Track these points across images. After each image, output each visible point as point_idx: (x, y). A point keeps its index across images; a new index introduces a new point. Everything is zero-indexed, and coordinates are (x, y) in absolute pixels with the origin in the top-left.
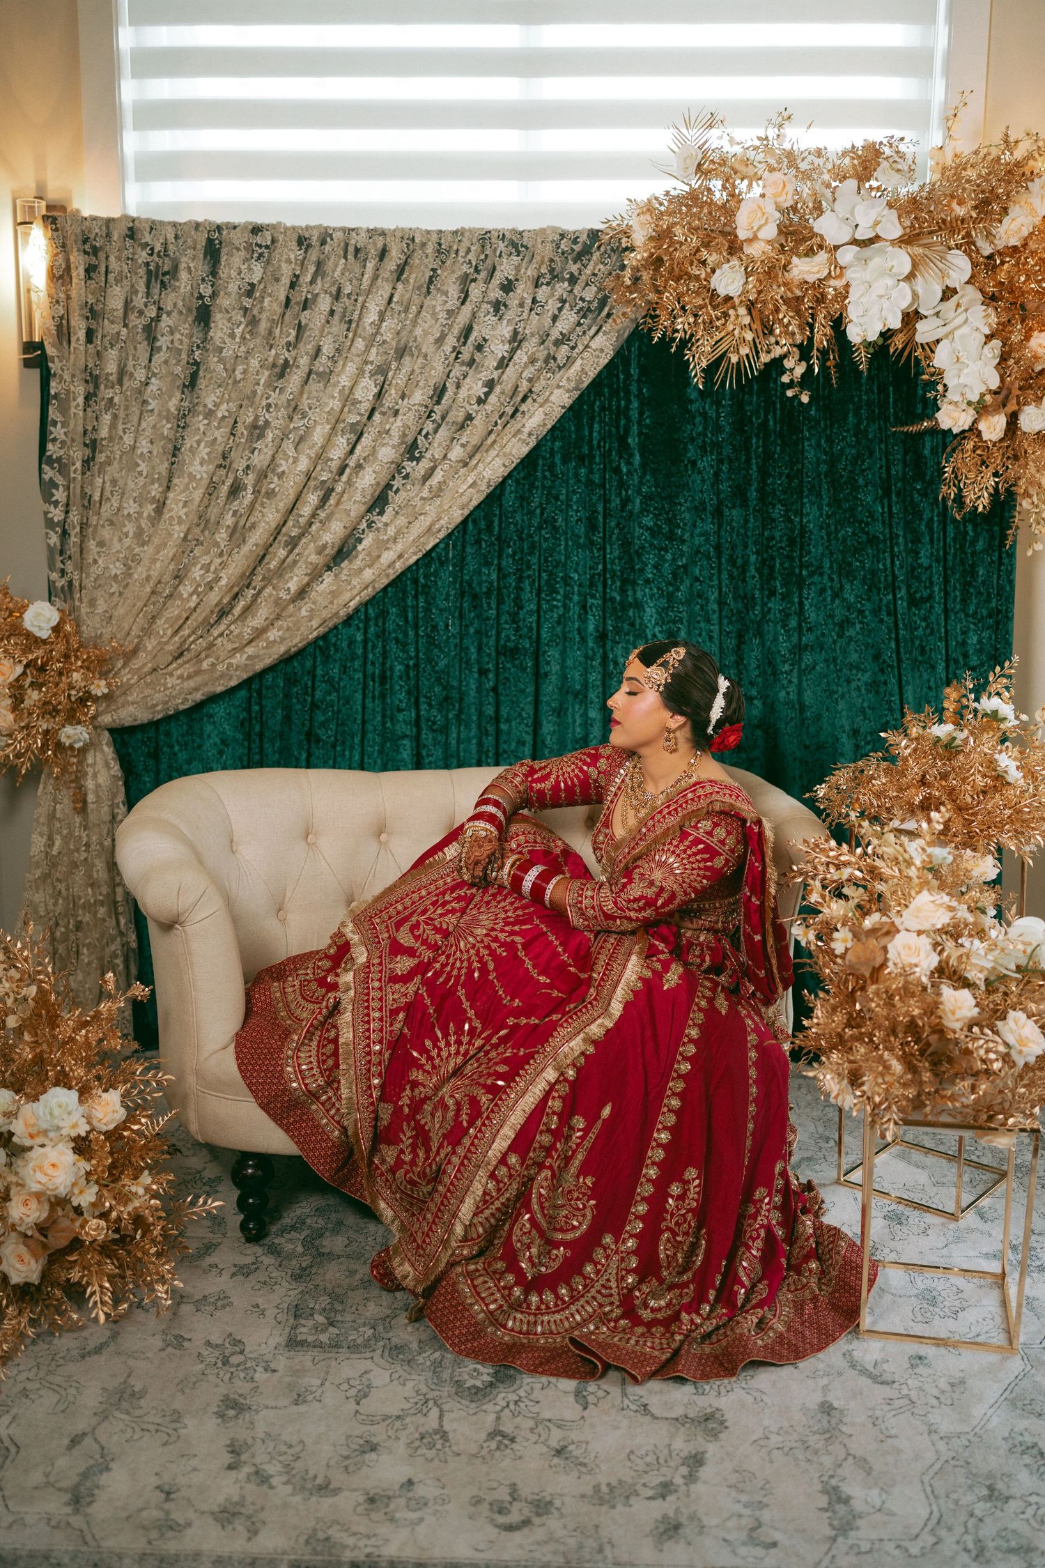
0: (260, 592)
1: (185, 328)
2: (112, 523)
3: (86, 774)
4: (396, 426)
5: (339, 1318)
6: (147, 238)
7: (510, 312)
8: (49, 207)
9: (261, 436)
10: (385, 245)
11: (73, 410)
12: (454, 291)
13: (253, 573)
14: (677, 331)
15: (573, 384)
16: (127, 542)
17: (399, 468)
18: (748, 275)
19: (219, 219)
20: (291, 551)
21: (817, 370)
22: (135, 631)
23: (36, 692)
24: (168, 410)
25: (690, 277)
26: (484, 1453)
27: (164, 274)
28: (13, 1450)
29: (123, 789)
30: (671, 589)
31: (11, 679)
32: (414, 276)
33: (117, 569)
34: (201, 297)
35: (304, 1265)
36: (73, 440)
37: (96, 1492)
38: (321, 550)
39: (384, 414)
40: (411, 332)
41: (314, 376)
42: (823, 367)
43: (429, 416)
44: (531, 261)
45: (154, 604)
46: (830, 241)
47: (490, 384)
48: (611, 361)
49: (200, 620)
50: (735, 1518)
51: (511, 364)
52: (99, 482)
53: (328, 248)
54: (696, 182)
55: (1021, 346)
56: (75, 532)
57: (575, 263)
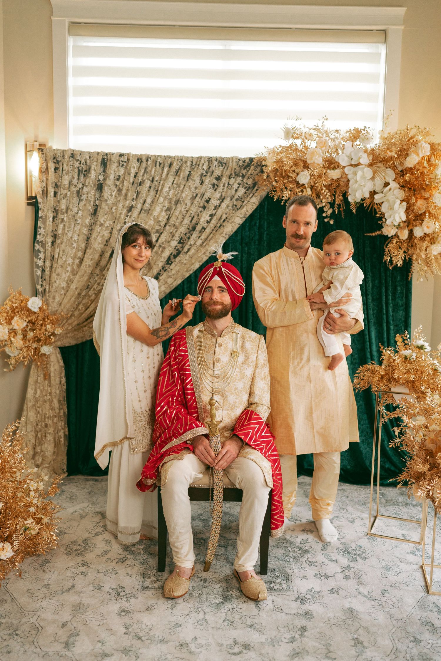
1: (93, 192)
2: (62, 266)
3: (50, 365)
5: (160, 578)
6: (79, 158)
7: (219, 188)
8: (40, 145)
10: (171, 162)
11: (48, 223)
12: (198, 180)
14: (284, 197)
15: (243, 216)
16: (68, 274)
17: (175, 247)
18: (311, 176)
19: (107, 151)
21: (336, 212)
23: (32, 333)
24: (85, 223)
25: (289, 176)
26: (222, 627)
27: (85, 171)
28: (40, 628)
29: (64, 371)
31: (22, 327)
32: (182, 174)
33: (64, 285)
34: (99, 180)
35: (144, 558)
36: (47, 234)
37: (75, 643)
39: (169, 226)
40: (181, 195)
41: (143, 211)
42: (339, 211)
44: (227, 169)
46: (343, 164)
47: (212, 216)
48: (257, 207)
50: (320, 650)
51: (220, 208)
52: (57, 250)
53: (149, 163)
54: (291, 141)
55: (414, 204)
56: (48, 270)
57: (244, 170)
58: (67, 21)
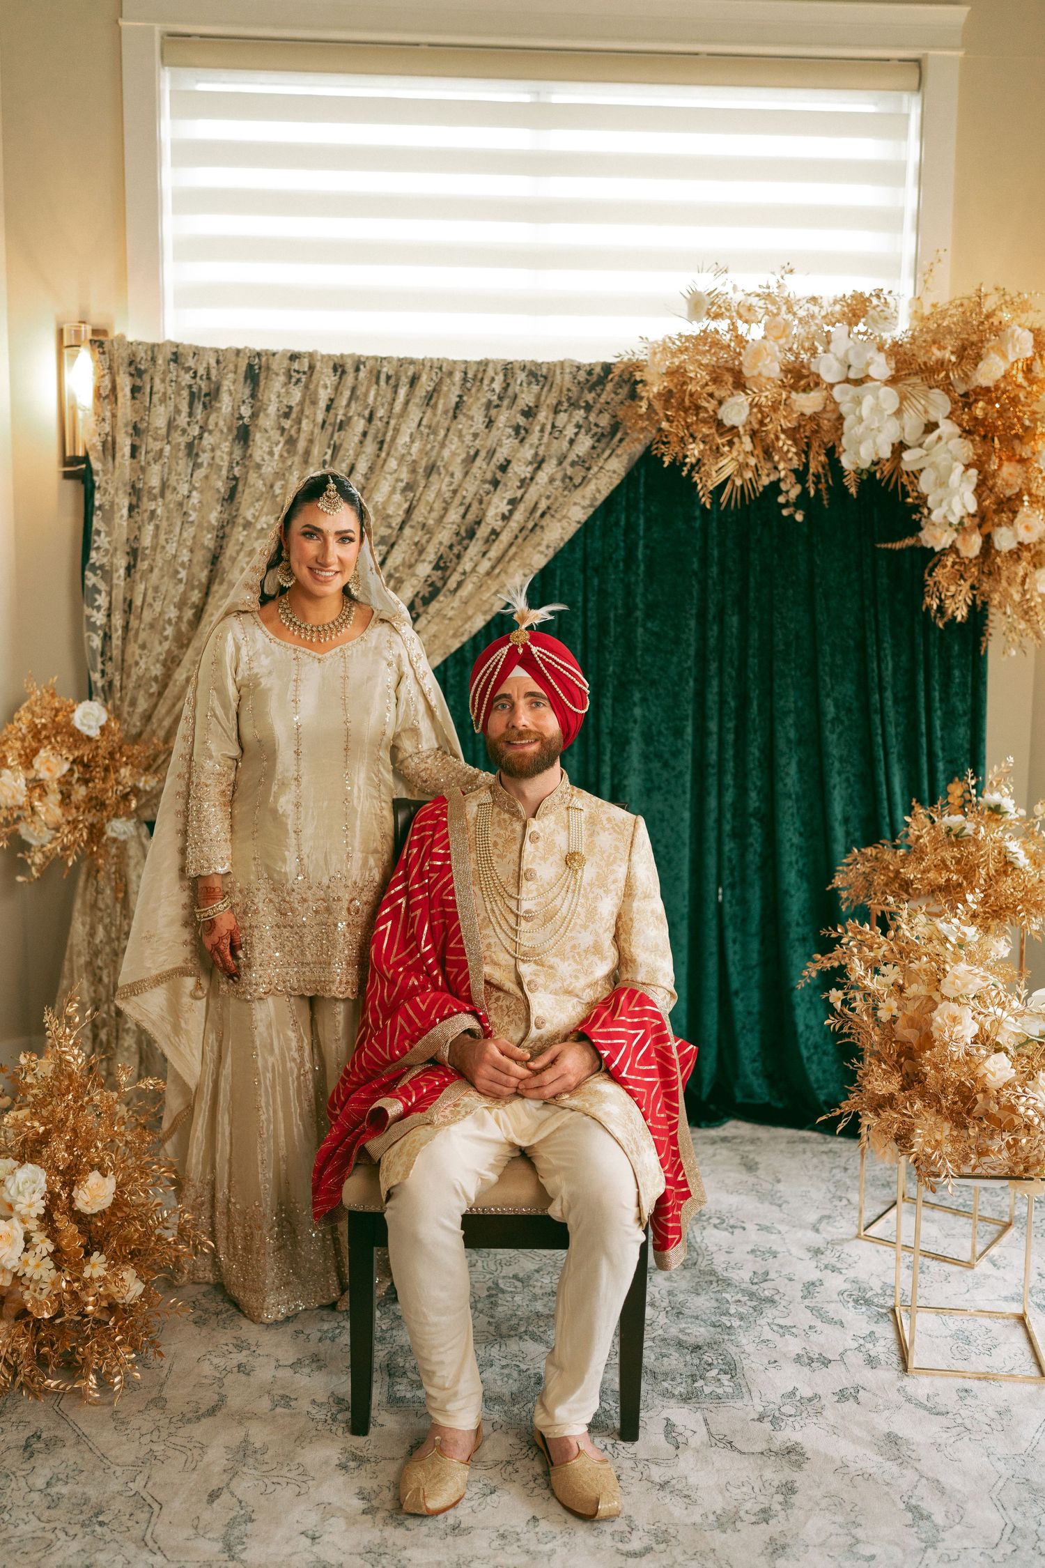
1: (226, 446)
2: (152, 627)
3: (128, 865)
6: (191, 362)
7: (531, 436)
8: (95, 332)
10: (415, 373)
11: (117, 521)
12: (480, 419)
14: (688, 456)
15: (587, 502)
16: (167, 645)
18: (752, 408)
19: (258, 347)
21: (812, 492)
23: (83, 788)
24: (209, 522)
25: (699, 408)
27: (207, 395)
28: (156, 1507)
31: (58, 775)
32: (441, 402)
33: (157, 670)
34: (241, 418)
36: (116, 549)
37: (245, 1540)
39: (412, 527)
40: (439, 453)
42: (817, 491)
44: (550, 390)
46: (828, 378)
47: (513, 502)
48: (622, 481)
50: (833, 1538)
51: (533, 484)
52: (141, 587)
53: (362, 375)
54: (705, 323)
55: (994, 474)
56: (117, 635)
57: (590, 391)
58: (158, 28)
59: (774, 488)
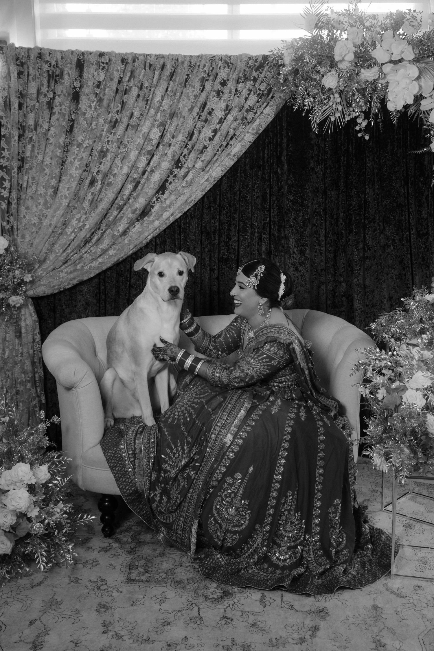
0: (104, 232)
1: (67, 103)
2: (32, 198)
3: (21, 319)
4: (170, 152)
6: (48, 58)
7: (224, 96)
9: (104, 156)
10: (164, 63)
11: (13, 143)
12: (198, 85)
13: (101, 223)
14: (305, 106)
15: (255, 131)
16: (40, 207)
17: (171, 172)
18: (340, 78)
19: (83, 50)
20: (120, 212)
21: (372, 124)
22: (44, 250)
24: (59, 143)
25: (312, 79)
27: (57, 76)
29: (38, 327)
30: (302, 230)
32: (178, 78)
33: (35, 220)
34: (75, 88)
35: (133, 547)
36: (13, 158)
38: (134, 212)
39: (164, 145)
40: (177, 105)
41: (130, 127)
42: (376, 123)
43: (186, 147)
44: (235, 71)
45: (53, 237)
46: (380, 60)
47: (215, 131)
48: (274, 120)
49: (76, 245)
51: (225, 121)
52: (26, 178)
53: (136, 64)
54: (315, 32)
56: (14, 202)
57: (256, 72)
59: (353, 122)
